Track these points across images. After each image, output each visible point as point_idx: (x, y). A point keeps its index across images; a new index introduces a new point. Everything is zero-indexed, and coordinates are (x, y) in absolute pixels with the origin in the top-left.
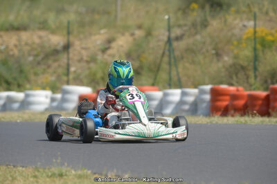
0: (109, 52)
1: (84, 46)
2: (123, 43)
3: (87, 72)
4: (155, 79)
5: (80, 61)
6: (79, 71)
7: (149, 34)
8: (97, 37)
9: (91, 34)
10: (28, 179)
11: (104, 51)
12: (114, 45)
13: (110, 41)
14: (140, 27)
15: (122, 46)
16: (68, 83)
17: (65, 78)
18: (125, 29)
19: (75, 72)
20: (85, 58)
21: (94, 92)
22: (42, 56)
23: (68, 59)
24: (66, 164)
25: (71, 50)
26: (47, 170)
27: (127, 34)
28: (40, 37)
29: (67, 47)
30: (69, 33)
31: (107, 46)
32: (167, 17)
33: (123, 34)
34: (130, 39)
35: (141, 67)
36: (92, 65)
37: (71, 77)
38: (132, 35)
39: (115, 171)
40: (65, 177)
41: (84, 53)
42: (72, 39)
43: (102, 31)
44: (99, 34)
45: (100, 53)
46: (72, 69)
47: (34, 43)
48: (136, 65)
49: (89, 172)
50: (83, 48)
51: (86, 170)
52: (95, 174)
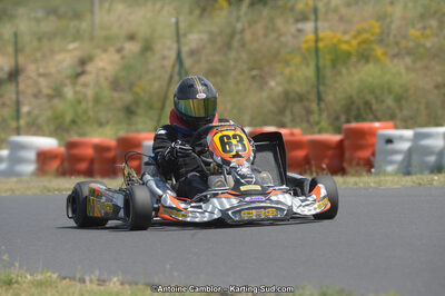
0: (83, 79)
1: (42, 71)
2: (105, 64)
3: (49, 113)
4: (159, 120)
5: (36, 96)
6: (36, 112)
7: (147, 48)
8: (63, 56)
9: (53, 53)
11: (75, 77)
12: (89, 67)
13: (83, 62)
14: (132, 38)
15: (104, 69)
16: (18, 131)
17: (13, 124)
18: (108, 41)
19: (29, 113)
20: (46, 91)
21: (60, 145)
23: (18, 93)
25: (21, 78)
27: (112, 49)
29: (14, 74)
30: (17, 51)
31: (79, 70)
32: (174, 20)
33: (105, 51)
34: (116, 57)
35: (136, 103)
36: (56, 101)
37: (23, 122)
38: (119, 50)
41: (43, 82)
42: (21, 60)
43: (71, 46)
44: (67, 51)
45: (68, 82)
46: (25, 109)
48: (128, 98)
49: (55, 276)
50: (40, 75)
51: (49, 274)
52: (65, 278)
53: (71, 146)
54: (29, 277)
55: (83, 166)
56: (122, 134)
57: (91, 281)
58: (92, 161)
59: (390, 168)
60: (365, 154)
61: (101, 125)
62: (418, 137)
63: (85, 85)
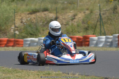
1: (63, 18)
2: (80, 16)
3: (65, 29)
4: (94, 32)
7: (91, 12)
8: (69, 14)
9: (67, 13)
10: (35, 76)
11: (72, 20)
12: (76, 17)
13: (75, 16)
14: (87, 9)
15: (80, 18)
18: (81, 10)
20: (64, 23)
22: (46, 22)
24: (51, 69)
26: (43, 72)
28: (45, 14)
31: (73, 18)
32: (99, 5)
33: (81, 13)
34: (83, 14)
35: (88, 27)
38: (84, 13)
39: (72, 72)
40: (51, 75)
43: (71, 11)
44: (70, 13)
45: (71, 21)
47: (42, 17)
49: (61, 72)
50: (63, 19)
51: (60, 72)
52: (64, 73)
54: (54, 73)
56: (85, 35)
57: (71, 74)
63: (75, 22)
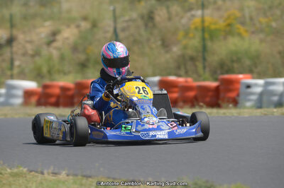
0: (55, 44)
5: (25, 54)
6: (24, 65)
16: (12, 77)
17: (9, 73)
19: (19, 66)
21: (39, 86)
23: (12, 53)
25: (15, 44)
27: (73, 26)
29: (10, 41)
30: (12, 26)
36: (37, 59)
37: (16, 71)
41: (29, 47)
42: (15, 32)
46: (17, 63)
48: (82, 57)
53: (45, 87)
55: (53, 100)
58: (58, 97)
59: (248, 104)
60: (232, 95)
61: (65, 74)
62: (267, 84)
